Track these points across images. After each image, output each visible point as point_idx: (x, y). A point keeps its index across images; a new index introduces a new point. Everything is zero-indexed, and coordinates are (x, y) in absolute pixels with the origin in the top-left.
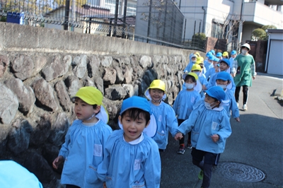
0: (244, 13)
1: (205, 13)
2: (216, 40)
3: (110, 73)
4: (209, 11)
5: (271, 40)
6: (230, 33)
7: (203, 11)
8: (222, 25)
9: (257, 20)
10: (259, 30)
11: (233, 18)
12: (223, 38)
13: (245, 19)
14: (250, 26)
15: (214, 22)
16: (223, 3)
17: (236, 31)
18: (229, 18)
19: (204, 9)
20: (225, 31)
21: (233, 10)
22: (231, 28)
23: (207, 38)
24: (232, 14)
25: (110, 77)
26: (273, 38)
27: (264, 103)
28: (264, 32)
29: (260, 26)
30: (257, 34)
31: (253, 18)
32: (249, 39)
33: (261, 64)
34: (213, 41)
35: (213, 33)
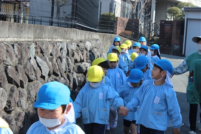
2: (126, 20)
3: (77, 54)
5: (187, 19)
6: (141, 12)
8: (133, 3)
10: (174, 8)
17: (148, 10)
20: (137, 10)
22: (143, 6)
23: (117, 18)
25: (77, 57)
26: (189, 17)
27: (182, 83)
28: (180, 11)
30: (172, 12)
32: (164, 19)
33: (178, 46)
34: (123, 22)
35: (123, 12)
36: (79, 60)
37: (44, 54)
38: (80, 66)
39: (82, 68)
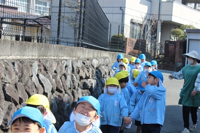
0: (162, 13)
1: (123, 14)
2: (135, 40)
3: (82, 71)
4: (127, 11)
5: (189, 40)
6: (148, 34)
7: (121, 12)
8: (141, 25)
9: (175, 19)
10: (178, 30)
11: (151, 18)
12: (142, 38)
13: (163, 18)
14: (169, 26)
15: (132, 23)
16: (141, 3)
17: (154, 31)
18: (148, 18)
19: (122, 9)
20: (144, 32)
21: (150, 9)
22: (149, 28)
23: (126, 39)
24: (150, 13)
25: (83, 74)
26: (190, 38)
28: (182, 32)
29: (179, 26)
30: (175, 34)
31: (171, 18)
32: (168, 40)
33: (181, 64)
34: (132, 42)
35: (132, 34)
36: (84, 77)
37: (48, 72)
38: (85, 82)
39: (87, 84)
